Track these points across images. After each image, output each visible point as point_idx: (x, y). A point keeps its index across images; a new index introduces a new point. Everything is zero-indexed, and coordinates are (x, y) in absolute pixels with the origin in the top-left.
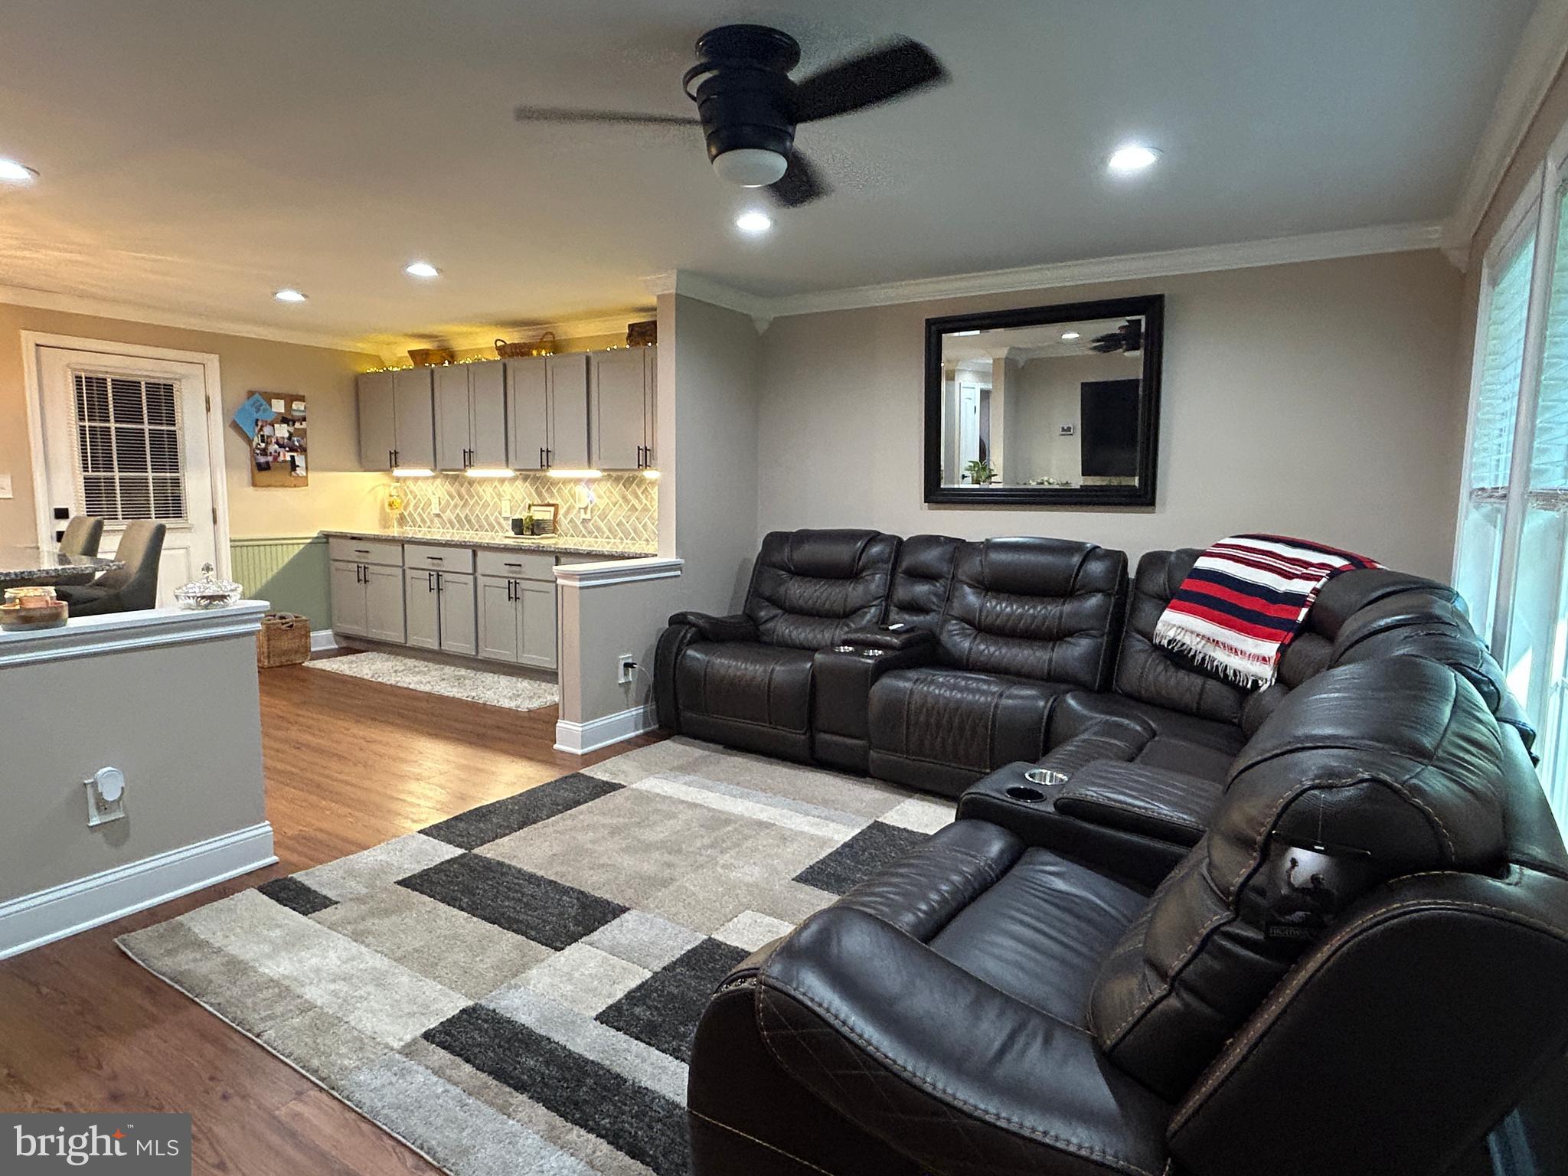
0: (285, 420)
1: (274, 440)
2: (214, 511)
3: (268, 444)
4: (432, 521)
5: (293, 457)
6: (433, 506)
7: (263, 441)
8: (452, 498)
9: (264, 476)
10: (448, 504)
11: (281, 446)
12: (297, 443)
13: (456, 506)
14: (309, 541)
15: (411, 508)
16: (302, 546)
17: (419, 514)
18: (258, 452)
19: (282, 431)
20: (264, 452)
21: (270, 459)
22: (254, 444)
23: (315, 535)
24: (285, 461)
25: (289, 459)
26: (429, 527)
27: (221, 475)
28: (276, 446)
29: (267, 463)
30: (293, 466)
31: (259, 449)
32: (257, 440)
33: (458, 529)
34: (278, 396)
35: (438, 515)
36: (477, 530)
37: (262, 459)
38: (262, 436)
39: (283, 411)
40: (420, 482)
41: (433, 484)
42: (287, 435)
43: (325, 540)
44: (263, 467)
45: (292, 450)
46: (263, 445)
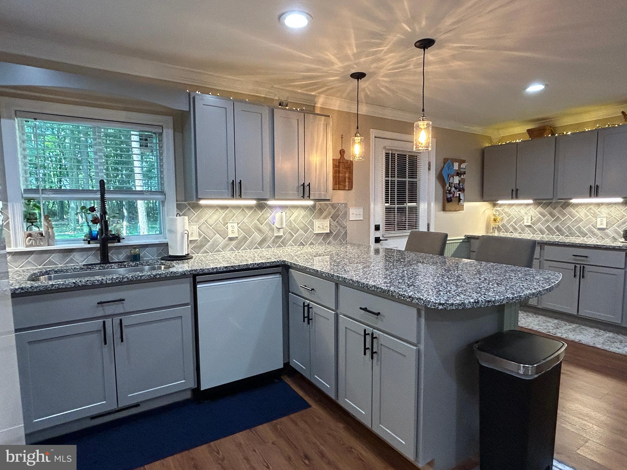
0: (458, 174)
1: (453, 185)
2: (428, 225)
3: (451, 188)
4: (523, 230)
5: (459, 194)
6: (525, 220)
7: (450, 186)
8: (544, 216)
9: (448, 206)
10: (539, 220)
11: (456, 188)
12: (461, 187)
13: (547, 221)
14: (461, 241)
15: (505, 222)
16: (458, 244)
17: (512, 226)
18: (448, 192)
19: (456, 180)
20: (450, 193)
21: (451, 195)
22: (447, 187)
23: (464, 238)
24: (456, 197)
25: (458, 195)
26: (520, 233)
27: (433, 204)
28: (454, 189)
29: (451, 198)
30: (460, 200)
31: (448, 190)
32: (448, 185)
33: (548, 234)
34: (456, 161)
35: (529, 226)
36: (567, 236)
37: (449, 196)
38: (450, 183)
39: (457, 169)
40: (514, 207)
41: (526, 208)
42: (458, 182)
43: (467, 240)
44: (449, 200)
45: (459, 191)
46: (450, 188)
